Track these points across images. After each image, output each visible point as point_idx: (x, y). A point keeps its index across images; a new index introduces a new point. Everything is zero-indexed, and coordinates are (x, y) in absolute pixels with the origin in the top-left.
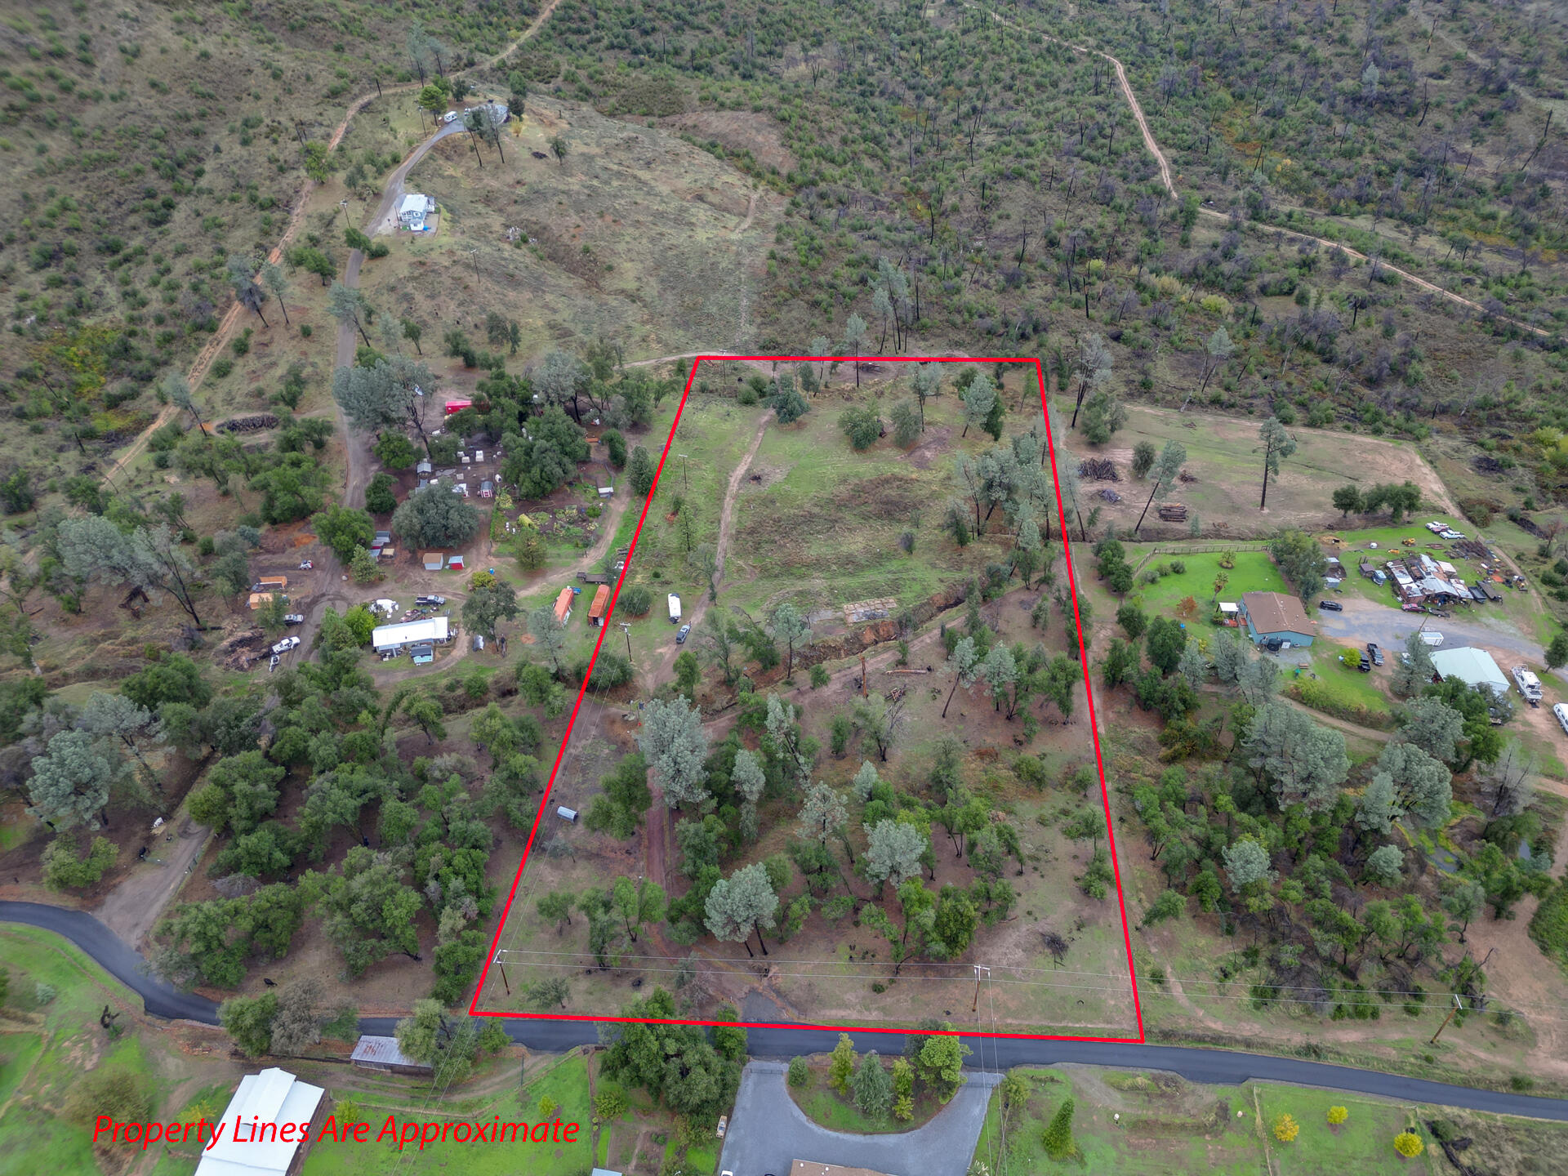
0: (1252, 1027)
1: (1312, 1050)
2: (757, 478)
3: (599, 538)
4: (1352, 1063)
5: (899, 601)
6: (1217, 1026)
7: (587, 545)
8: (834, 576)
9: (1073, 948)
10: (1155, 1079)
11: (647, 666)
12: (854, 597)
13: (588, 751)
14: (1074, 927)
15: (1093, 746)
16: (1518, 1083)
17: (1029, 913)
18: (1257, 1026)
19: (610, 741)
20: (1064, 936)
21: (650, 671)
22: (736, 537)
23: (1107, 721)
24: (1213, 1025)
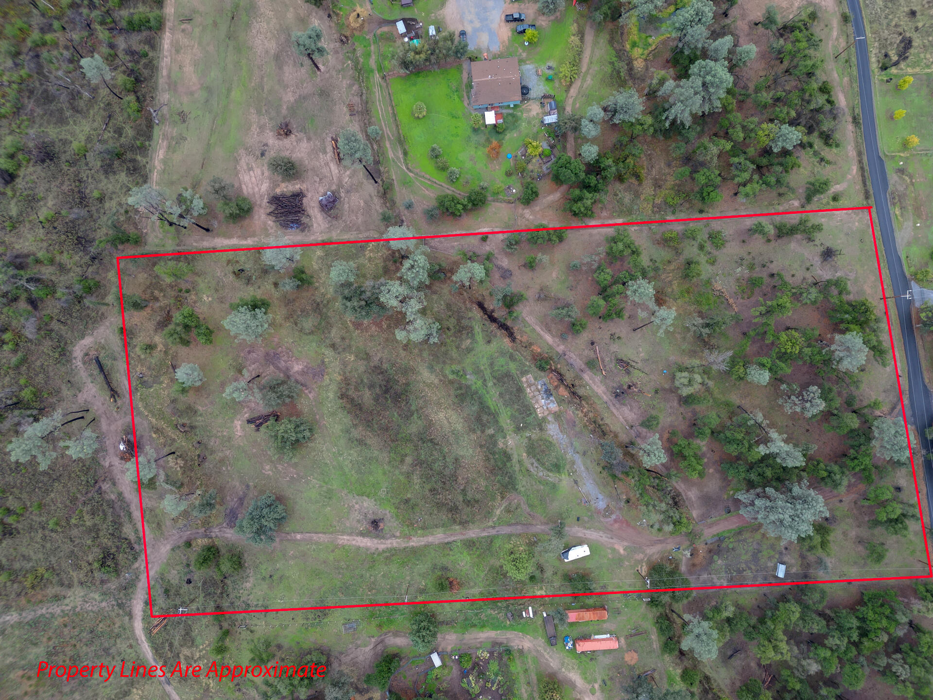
0: (850, 150)
1: (855, 120)
2: (375, 523)
3: (495, 644)
4: (857, 101)
5: (524, 373)
6: (855, 169)
7: (508, 651)
8: (500, 430)
9: (829, 244)
10: (894, 204)
11: (640, 556)
12: (527, 410)
13: (723, 574)
14: (811, 243)
15: (636, 227)
16: (845, 19)
17: (808, 269)
18: (849, 147)
19: (711, 561)
20: (821, 249)
21: (643, 552)
22: (464, 524)
23: (611, 217)
24: (855, 171)
